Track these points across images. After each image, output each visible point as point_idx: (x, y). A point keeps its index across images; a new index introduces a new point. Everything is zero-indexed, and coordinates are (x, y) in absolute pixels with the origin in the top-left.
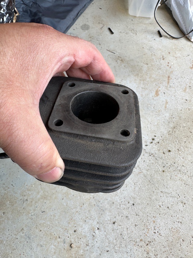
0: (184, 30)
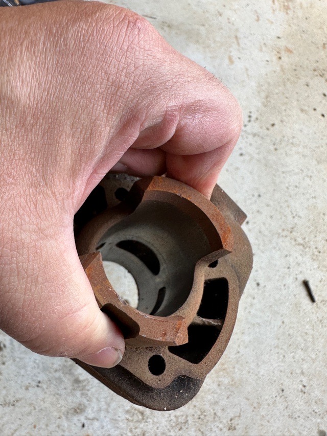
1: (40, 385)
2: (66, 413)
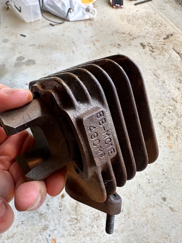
1: (23, 223)
2: (39, 232)
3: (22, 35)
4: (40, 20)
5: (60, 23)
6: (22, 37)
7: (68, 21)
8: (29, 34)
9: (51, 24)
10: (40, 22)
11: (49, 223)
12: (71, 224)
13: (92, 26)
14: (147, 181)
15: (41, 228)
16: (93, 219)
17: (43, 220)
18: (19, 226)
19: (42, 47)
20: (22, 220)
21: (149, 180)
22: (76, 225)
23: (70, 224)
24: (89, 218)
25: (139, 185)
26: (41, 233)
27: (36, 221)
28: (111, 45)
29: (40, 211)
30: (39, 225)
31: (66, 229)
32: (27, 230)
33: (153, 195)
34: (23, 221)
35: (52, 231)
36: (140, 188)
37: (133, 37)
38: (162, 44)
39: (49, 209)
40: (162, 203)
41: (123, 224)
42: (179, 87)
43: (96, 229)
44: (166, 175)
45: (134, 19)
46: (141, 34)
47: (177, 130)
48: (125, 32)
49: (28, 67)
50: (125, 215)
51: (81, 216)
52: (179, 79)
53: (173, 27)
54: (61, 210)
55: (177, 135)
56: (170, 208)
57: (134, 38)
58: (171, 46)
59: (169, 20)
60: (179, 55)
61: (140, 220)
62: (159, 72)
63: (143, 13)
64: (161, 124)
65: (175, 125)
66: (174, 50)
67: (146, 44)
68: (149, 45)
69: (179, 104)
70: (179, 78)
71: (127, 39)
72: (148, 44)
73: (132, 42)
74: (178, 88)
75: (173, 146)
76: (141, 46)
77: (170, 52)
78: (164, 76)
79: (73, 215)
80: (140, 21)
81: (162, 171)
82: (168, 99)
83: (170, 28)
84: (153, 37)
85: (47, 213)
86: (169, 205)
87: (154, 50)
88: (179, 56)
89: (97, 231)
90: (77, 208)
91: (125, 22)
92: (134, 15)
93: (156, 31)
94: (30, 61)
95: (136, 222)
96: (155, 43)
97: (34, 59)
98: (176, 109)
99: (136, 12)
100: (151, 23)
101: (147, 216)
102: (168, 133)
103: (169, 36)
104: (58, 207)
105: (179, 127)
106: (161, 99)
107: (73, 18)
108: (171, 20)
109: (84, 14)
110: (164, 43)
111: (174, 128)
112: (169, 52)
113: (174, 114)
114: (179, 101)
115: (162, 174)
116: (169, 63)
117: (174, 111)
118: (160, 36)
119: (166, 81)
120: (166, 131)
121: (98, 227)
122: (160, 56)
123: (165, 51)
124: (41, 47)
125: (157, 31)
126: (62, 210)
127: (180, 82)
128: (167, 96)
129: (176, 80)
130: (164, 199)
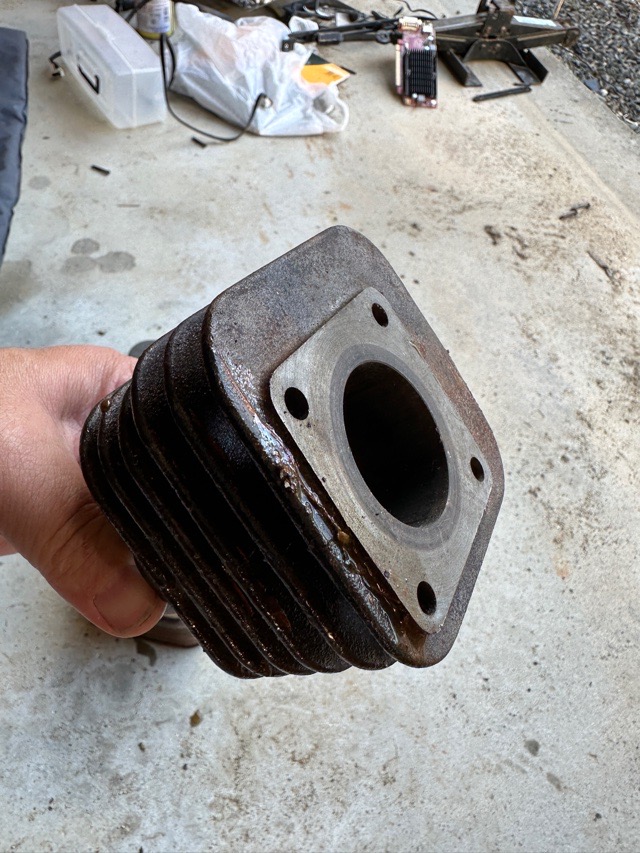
0: (238, 120)
3: (96, 168)
4: (159, 124)
5: (227, 141)
6: (96, 175)
7: (254, 134)
8: (122, 166)
9: (196, 141)
10: (160, 131)
11: (140, 811)
12: (219, 816)
13: (332, 159)
14: (481, 681)
15: (112, 828)
16: (293, 803)
17: (122, 800)
18: (37, 817)
19: (161, 212)
20: (49, 797)
21: (486, 680)
22: (235, 820)
23: (215, 819)
24: (279, 798)
25: (454, 696)
26: (113, 844)
27: (98, 803)
28: (389, 224)
29: (113, 767)
30: (109, 814)
31: (198, 834)
32: (64, 830)
33: (499, 731)
34: (51, 801)
35: (150, 838)
36: (454, 707)
37: (462, 203)
38: (555, 235)
39: (144, 762)
40: (526, 761)
41: (393, 824)
42: (601, 377)
43: (302, 839)
44: (544, 664)
45: (469, 146)
46: (487, 196)
47: (587, 518)
48: (437, 186)
49: (110, 276)
50: (401, 794)
51: (252, 792)
52: (603, 353)
53: (592, 183)
54: (185, 767)
55: (585, 536)
56: (552, 778)
57: (464, 209)
58: (584, 244)
59: (580, 160)
60: (607, 273)
61: (448, 814)
62: (541, 324)
63: (498, 130)
64: (536, 496)
65: (582, 502)
66: (591, 256)
67: (501, 229)
68: (513, 234)
69: (599, 433)
70: (601, 347)
71: (441, 208)
72: (508, 230)
73: (458, 219)
74: (598, 382)
75: (570, 572)
76: (487, 236)
77: (579, 261)
78: (555, 340)
79: (225, 786)
80: (487, 154)
81: (531, 652)
82: (564, 415)
83: (584, 185)
84: (526, 209)
85: (137, 775)
86: (546, 769)
87: (527, 252)
88: (608, 279)
89: (304, 844)
90: (241, 763)
91: (440, 154)
92: (470, 132)
93: (536, 189)
94: (117, 254)
95: (435, 820)
96: (533, 229)
97: (132, 252)
98: (586, 449)
99: (478, 124)
100: (523, 164)
101: (472, 800)
102: (558, 527)
103: (579, 211)
104: (178, 757)
105: (594, 510)
106: (540, 412)
107: (270, 127)
108: (586, 159)
109: (307, 117)
110: (560, 231)
111: (577, 512)
112: (574, 263)
113: (578, 465)
114: (600, 425)
115: (530, 661)
116: (574, 296)
117: (579, 454)
118: (550, 208)
119: (560, 355)
120: (552, 519)
121: (308, 832)
122: (546, 274)
123: (563, 257)
124: (156, 211)
125: (539, 191)
126: (188, 766)
127: (604, 363)
128: (561, 404)
129: (594, 355)
130: (533, 747)
